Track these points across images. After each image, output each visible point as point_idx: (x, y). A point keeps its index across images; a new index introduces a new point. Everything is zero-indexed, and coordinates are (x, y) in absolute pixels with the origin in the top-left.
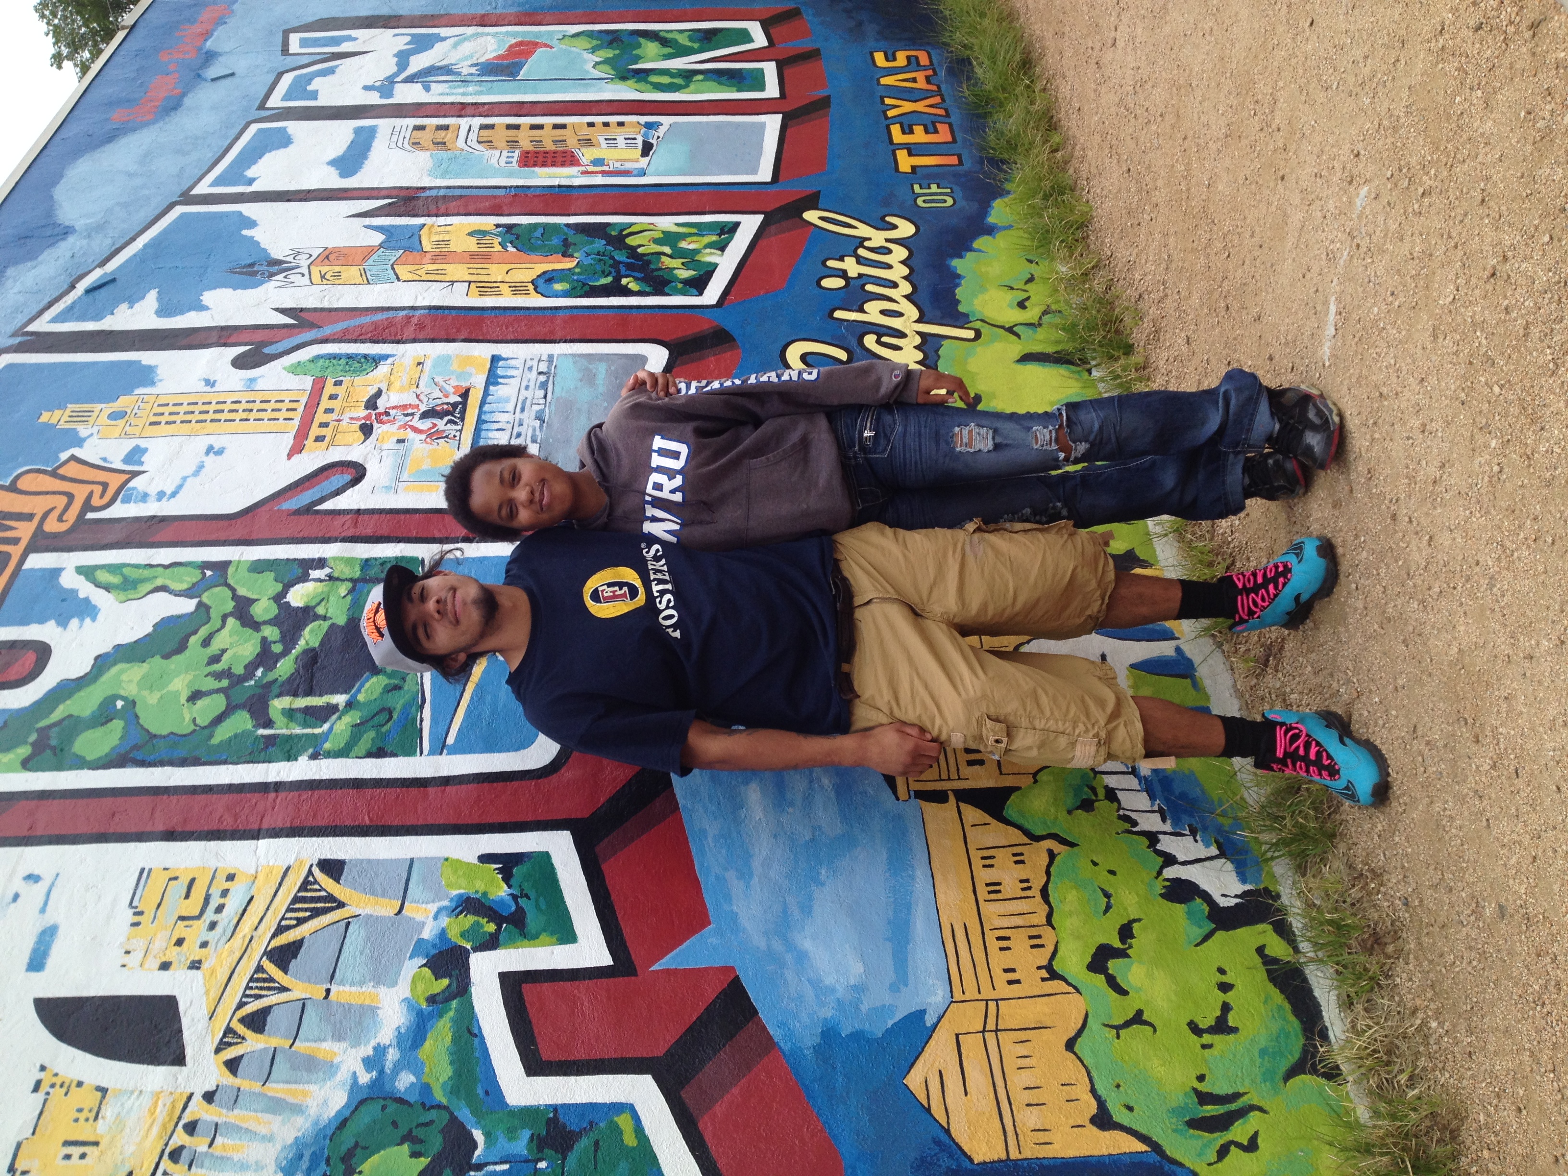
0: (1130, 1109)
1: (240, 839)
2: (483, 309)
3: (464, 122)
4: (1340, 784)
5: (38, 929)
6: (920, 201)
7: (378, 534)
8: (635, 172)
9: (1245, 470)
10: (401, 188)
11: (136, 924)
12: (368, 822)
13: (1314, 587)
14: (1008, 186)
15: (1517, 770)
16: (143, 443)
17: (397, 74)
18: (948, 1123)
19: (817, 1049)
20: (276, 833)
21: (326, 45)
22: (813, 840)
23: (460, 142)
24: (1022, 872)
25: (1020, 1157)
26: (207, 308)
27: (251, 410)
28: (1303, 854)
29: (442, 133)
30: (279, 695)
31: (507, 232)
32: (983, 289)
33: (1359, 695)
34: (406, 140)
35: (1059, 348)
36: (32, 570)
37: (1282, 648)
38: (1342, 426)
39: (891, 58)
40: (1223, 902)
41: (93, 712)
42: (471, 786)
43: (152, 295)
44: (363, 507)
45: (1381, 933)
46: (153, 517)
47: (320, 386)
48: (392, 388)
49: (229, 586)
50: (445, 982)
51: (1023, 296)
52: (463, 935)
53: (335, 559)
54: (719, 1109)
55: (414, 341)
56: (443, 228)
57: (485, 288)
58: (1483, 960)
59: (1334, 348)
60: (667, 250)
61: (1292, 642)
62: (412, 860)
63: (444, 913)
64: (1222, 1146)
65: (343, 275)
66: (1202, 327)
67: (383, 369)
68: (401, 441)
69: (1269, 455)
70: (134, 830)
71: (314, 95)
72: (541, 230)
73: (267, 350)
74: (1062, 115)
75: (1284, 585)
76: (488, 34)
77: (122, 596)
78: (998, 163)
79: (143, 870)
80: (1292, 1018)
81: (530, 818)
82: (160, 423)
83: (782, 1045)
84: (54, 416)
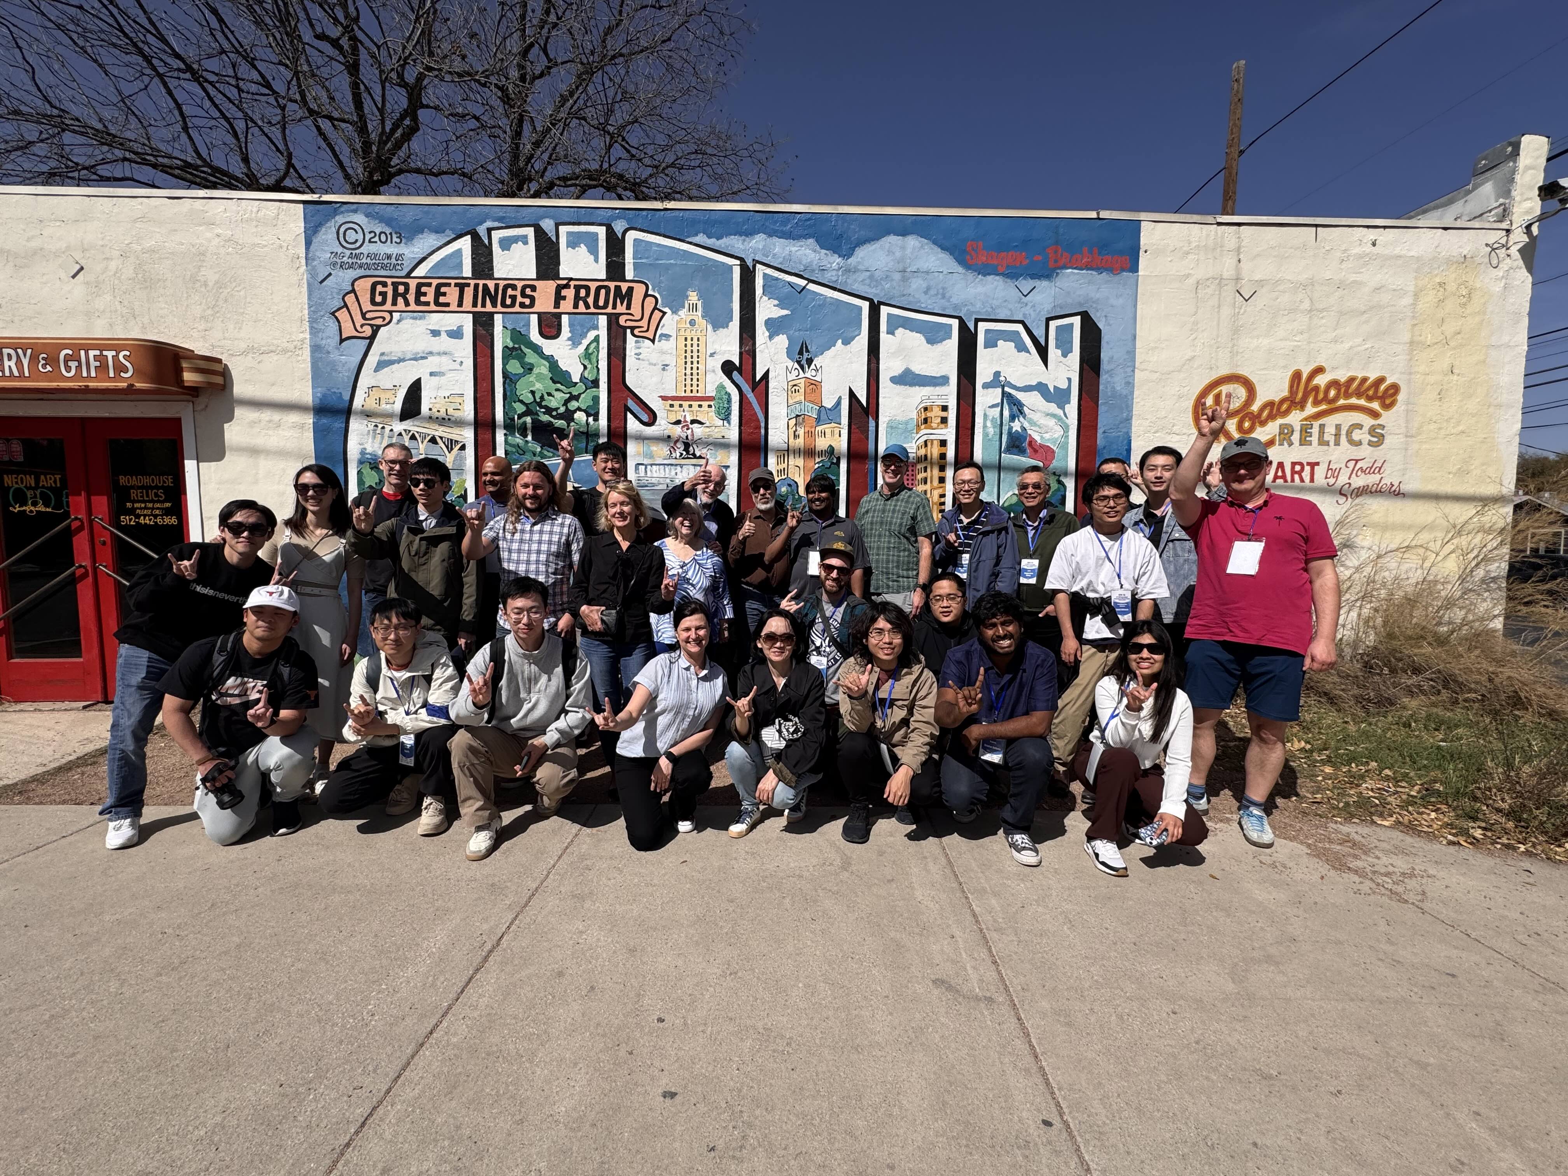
2: (766, 458)
3: (950, 431)
5: (445, 370)
10: (878, 408)
11: (444, 398)
16: (672, 338)
17: (1014, 387)
21: (1058, 341)
23: (927, 431)
26: (772, 339)
27: (692, 375)
29: (938, 421)
30: (532, 419)
31: (832, 463)
34: (932, 404)
36: (598, 319)
41: (528, 362)
43: (785, 312)
44: (628, 429)
46: (625, 354)
47: (709, 399)
48: (707, 428)
49: (586, 391)
55: (740, 431)
56: (836, 432)
57: (783, 458)
65: (796, 394)
67: (721, 423)
70: (478, 388)
71: (992, 346)
73: (735, 375)
76: (1066, 433)
77: (582, 355)
79: (463, 394)
82: (686, 341)
84: (693, 297)
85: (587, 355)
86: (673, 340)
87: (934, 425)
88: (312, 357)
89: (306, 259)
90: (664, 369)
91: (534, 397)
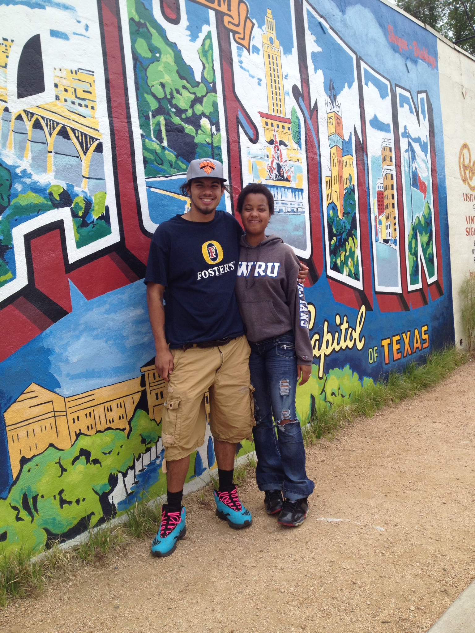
0: (29, 471)
1: (108, 110)
2: (321, 183)
3: (393, 168)
4: (159, 538)
5: (67, 32)
6: (371, 350)
7: (231, 152)
8: (377, 237)
9: (276, 490)
10: (367, 145)
11: (72, 72)
12: (118, 160)
13: (233, 520)
14: (378, 383)
15: (171, 608)
16: (261, 52)
17: (411, 138)
18: (18, 402)
19: (43, 347)
20: (111, 124)
21: (421, 109)
22: (123, 337)
23: (386, 167)
24: (116, 419)
25: (7, 431)
26: (316, 72)
27: (276, 95)
28: (131, 526)
29: (389, 159)
30: (165, 119)
31: (351, 190)
32: (338, 378)
33: (193, 542)
34: (386, 145)
35: (317, 410)
36: (208, 13)
37: (208, 509)
38: (294, 527)
39: (425, 332)
40: (110, 498)
41: (154, 45)
42: (135, 199)
43: (320, 49)
44: (241, 144)
45: (103, 560)
46: (232, 60)
47: (288, 121)
48: (288, 150)
49: (207, 94)
50: (58, 198)
51: (337, 394)
52: (77, 203)
53: (220, 135)
54: (17, 312)
55: (307, 157)
56: (352, 164)
57: (329, 183)
58: (97, 601)
59: (324, 521)
60: (348, 254)
61: (211, 513)
62: (104, 179)
63: (85, 195)
64: (17, 507)
65: (331, 126)
66: (328, 466)
67: (296, 146)
68: (268, 156)
69: (282, 499)
70: (109, 66)
71: (402, 106)
72: (353, 203)
73: (300, 99)
74: (406, 402)
75: (233, 509)
76: (428, 173)
77: (200, 51)
78: (387, 378)
79: (93, 72)
80: (68, 529)
81: (124, 224)
82: (269, 58)
83: (43, 334)
84: (269, 14)
85: (204, 51)
86: (261, 54)
87: (388, 162)
90: (259, 84)
91: (164, 90)
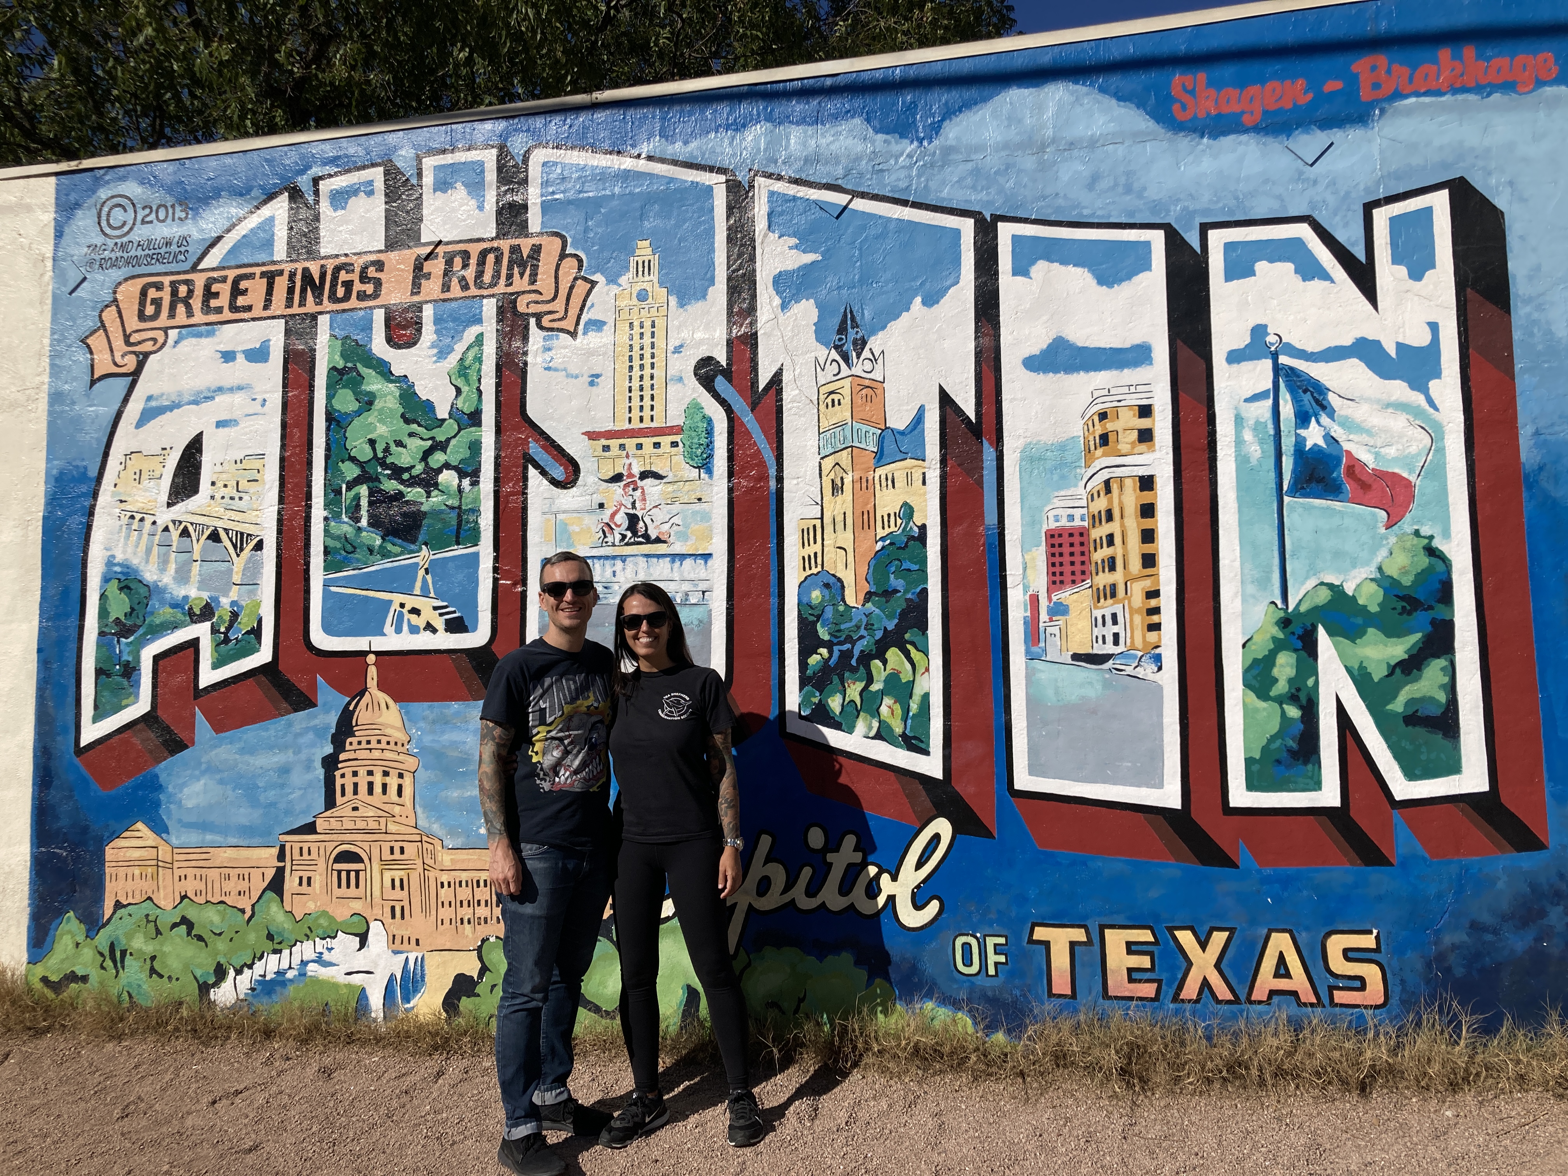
0: (121, 919)
1: (279, 496)
2: (780, 535)
3: (1159, 456)
5: (237, 417)
6: (969, 940)
8: (1036, 649)
10: (999, 423)
11: (236, 462)
16: (609, 326)
17: (1299, 354)
18: (121, 838)
20: (280, 512)
23: (1107, 461)
25: (106, 867)
26: (785, 311)
27: (642, 391)
29: (1131, 438)
30: (370, 488)
31: (912, 537)
34: (1112, 404)
36: (481, 306)
40: (212, 992)
41: (365, 390)
42: (302, 605)
43: (810, 258)
46: (526, 365)
47: (672, 432)
48: (668, 485)
49: (458, 432)
50: (198, 612)
52: (220, 616)
53: (479, 490)
54: (134, 740)
55: (731, 489)
56: (918, 478)
57: (813, 532)
60: (878, 686)
62: (261, 584)
64: (103, 954)
67: (694, 473)
71: (1241, 274)
72: (915, 567)
73: (720, 380)
77: (454, 371)
79: (265, 454)
81: (281, 639)
82: (631, 330)
83: (158, 768)
84: (644, 250)
85: (463, 370)
86: (608, 329)
87: (1124, 447)
88: (50, 413)
89: (54, 260)
90: (592, 384)
91: (374, 450)
